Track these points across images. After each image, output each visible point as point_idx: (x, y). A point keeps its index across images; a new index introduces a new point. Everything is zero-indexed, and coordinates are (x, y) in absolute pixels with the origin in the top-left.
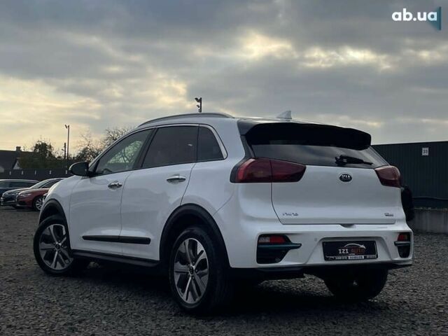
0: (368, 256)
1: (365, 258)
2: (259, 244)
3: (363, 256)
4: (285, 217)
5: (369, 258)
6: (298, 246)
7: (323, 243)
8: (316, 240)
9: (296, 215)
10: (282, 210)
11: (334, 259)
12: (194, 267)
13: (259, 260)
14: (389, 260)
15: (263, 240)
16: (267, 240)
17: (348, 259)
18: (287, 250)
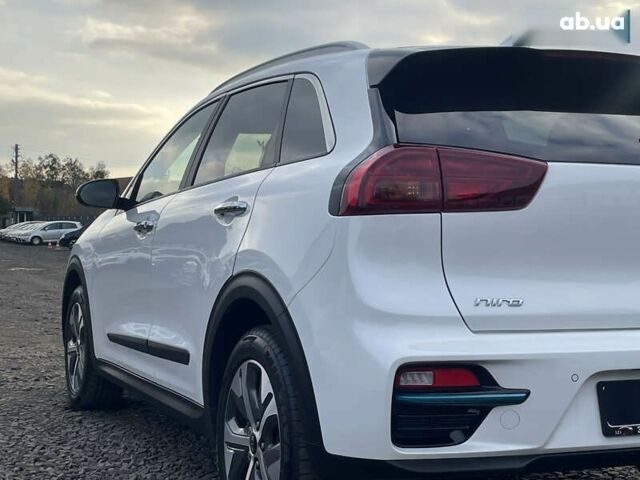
2: (398, 389)
4: (483, 310)
6: (519, 397)
7: (599, 386)
8: (574, 378)
9: (517, 304)
10: (471, 291)
11: (634, 433)
12: (258, 435)
13: (400, 438)
15: (410, 380)
16: (426, 380)
18: (484, 409)
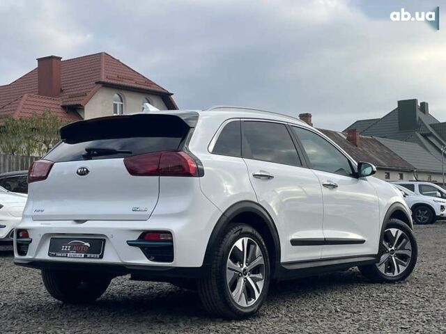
0: (89, 255)
1: (85, 257)
3: (83, 255)
5: (90, 258)
7: (51, 239)
11: (55, 256)
14: (120, 262)
17: (67, 257)
